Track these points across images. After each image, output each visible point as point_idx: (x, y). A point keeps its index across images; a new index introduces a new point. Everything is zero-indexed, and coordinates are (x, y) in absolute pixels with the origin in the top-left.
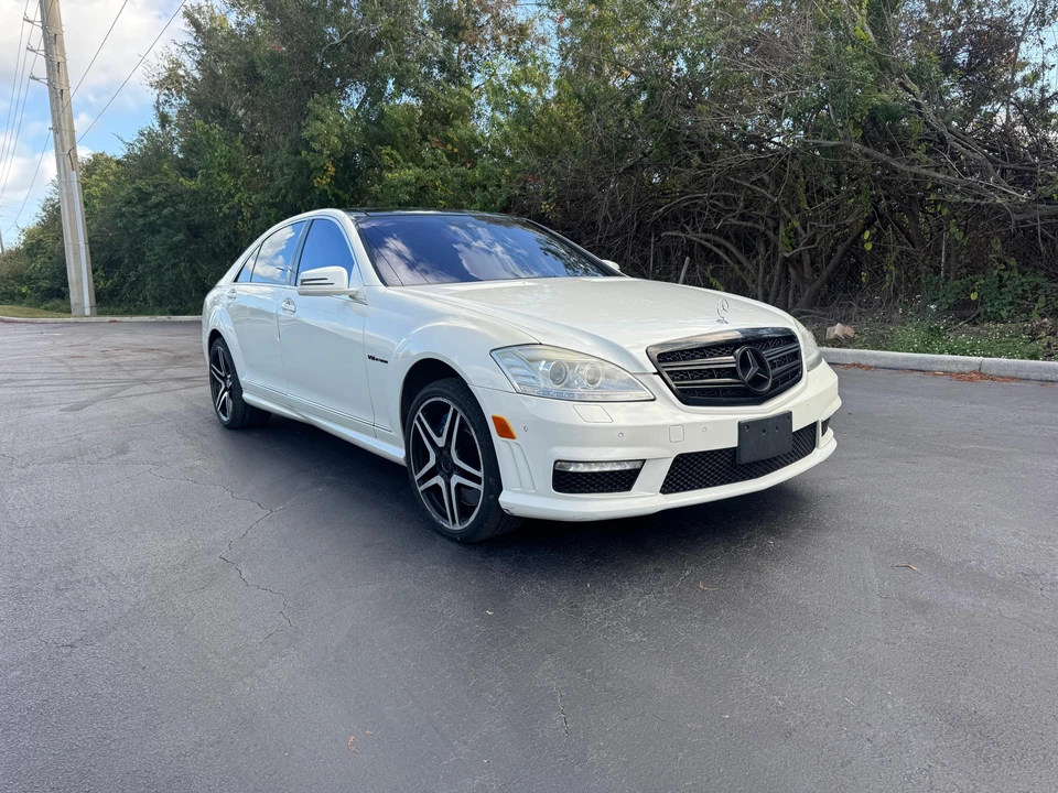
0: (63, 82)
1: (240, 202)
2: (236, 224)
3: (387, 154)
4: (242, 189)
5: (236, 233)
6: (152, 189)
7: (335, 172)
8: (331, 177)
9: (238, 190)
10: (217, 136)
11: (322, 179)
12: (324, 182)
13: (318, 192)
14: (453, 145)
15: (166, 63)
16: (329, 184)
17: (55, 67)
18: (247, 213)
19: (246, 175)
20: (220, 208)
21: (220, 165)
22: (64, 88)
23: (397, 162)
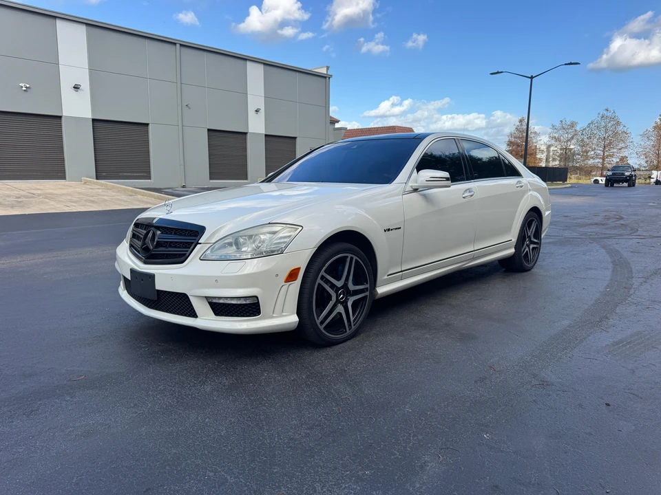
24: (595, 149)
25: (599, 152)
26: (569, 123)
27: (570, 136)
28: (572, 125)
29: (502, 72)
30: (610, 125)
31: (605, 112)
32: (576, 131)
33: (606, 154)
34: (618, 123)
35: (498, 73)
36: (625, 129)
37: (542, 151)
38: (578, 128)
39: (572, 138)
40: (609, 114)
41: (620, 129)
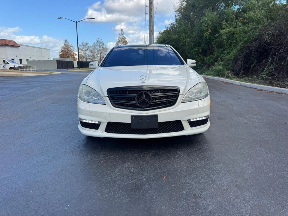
0: (152, 13)
1: (186, 41)
2: (184, 47)
3: (224, 25)
4: (187, 37)
5: (184, 50)
6: (167, 39)
7: (211, 31)
8: (210, 33)
9: (186, 38)
10: (182, 24)
11: (206, 33)
12: (207, 34)
13: (205, 37)
14: (246, 19)
15: (179, 5)
16: (208, 35)
17: (151, 10)
18: (187, 44)
19: (188, 33)
20: (181, 43)
21: (182, 31)
22: (152, 15)
23: (227, 27)
24: (97, 54)
25: (99, 55)
26: (85, 43)
27: (86, 48)
28: (87, 44)
29: (62, 18)
30: (101, 45)
31: (98, 40)
32: (88, 46)
33: (101, 56)
34: (104, 44)
35: (61, 18)
36: (106, 47)
37: (76, 55)
38: (89, 45)
39: (87, 49)
40: (100, 41)
41: (104, 46)
